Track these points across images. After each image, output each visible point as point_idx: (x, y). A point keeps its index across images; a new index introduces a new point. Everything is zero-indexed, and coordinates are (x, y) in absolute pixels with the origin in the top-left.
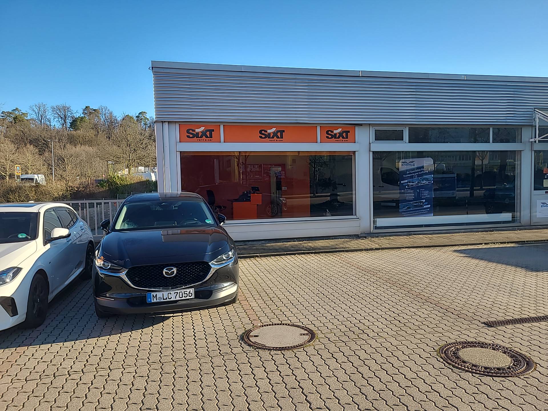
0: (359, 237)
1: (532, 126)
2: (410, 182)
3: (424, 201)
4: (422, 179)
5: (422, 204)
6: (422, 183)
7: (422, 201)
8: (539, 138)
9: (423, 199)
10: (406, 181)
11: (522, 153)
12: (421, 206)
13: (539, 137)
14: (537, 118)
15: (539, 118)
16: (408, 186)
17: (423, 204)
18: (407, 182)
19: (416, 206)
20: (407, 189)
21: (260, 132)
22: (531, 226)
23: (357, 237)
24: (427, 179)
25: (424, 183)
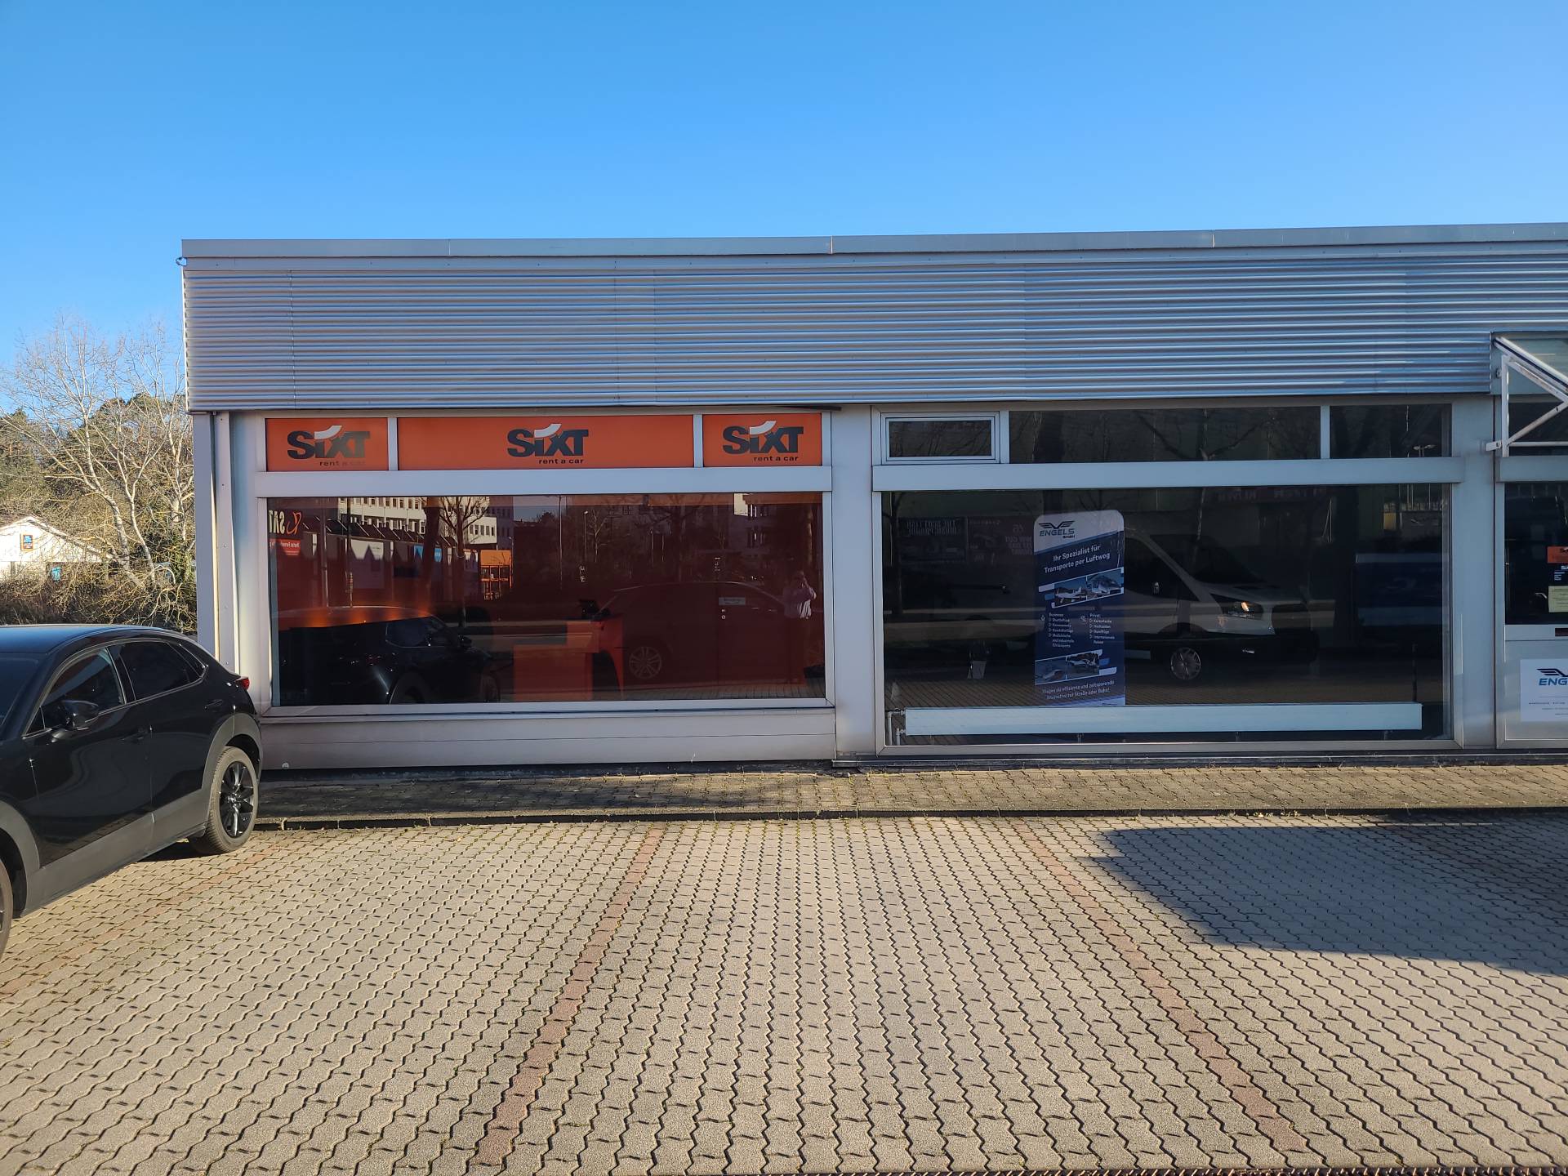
0: (833, 768)
1: (1485, 395)
2: (1062, 590)
3: (1099, 652)
4: (1095, 582)
5: (1093, 663)
6: (1093, 594)
7: (1095, 652)
8: (1515, 436)
9: (1097, 647)
10: (1051, 586)
11: (1454, 490)
12: (1092, 670)
13: (1510, 436)
14: (1503, 366)
15: (1511, 370)
16: (1057, 600)
17: (1097, 662)
18: (1054, 591)
19: (1079, 670)
20: (1053, 611)
21: (512, 437)
22: (1493, 753)
23: (827, 766)
24: (1107, 582)
25: (1099, 596)
